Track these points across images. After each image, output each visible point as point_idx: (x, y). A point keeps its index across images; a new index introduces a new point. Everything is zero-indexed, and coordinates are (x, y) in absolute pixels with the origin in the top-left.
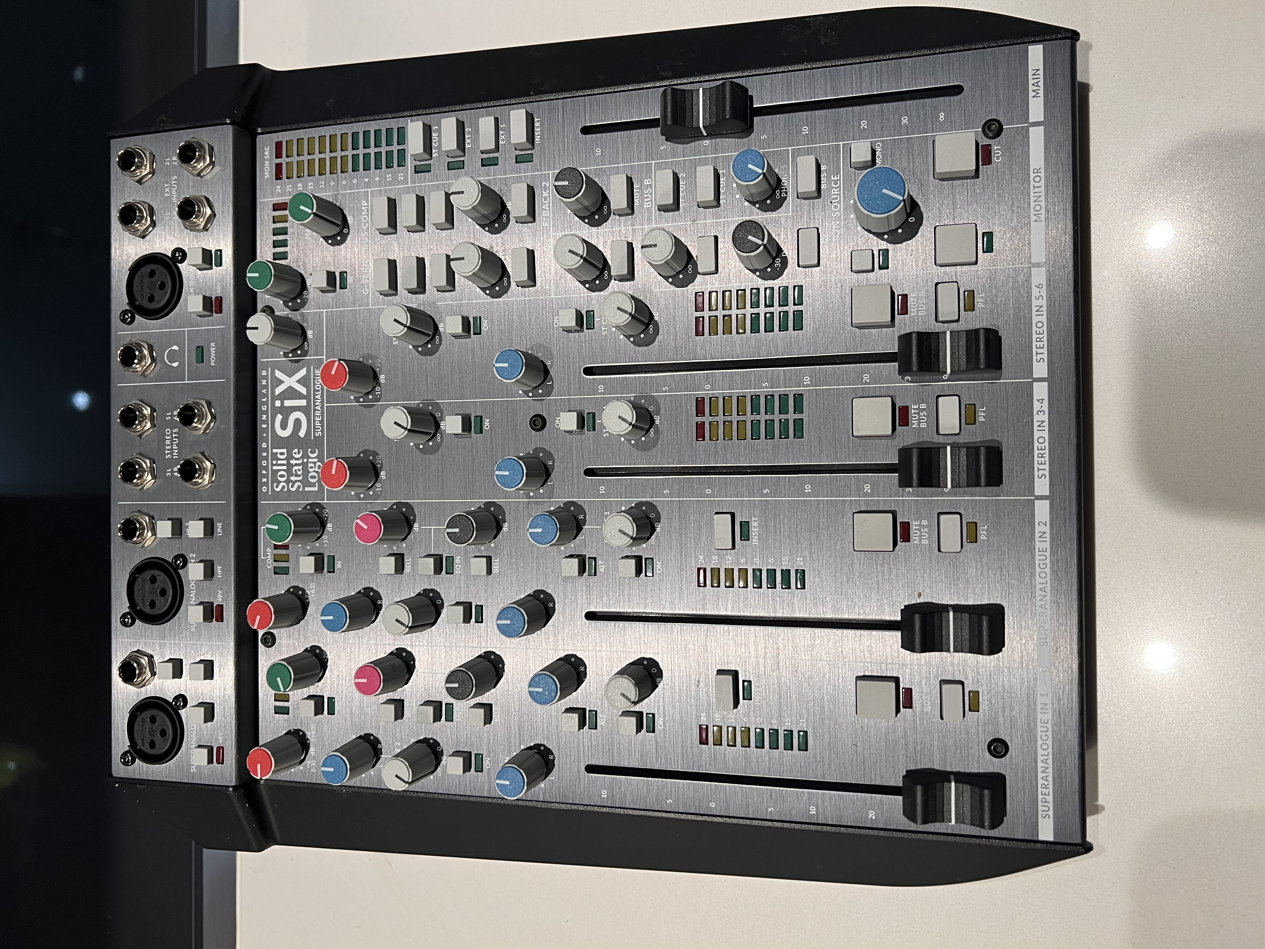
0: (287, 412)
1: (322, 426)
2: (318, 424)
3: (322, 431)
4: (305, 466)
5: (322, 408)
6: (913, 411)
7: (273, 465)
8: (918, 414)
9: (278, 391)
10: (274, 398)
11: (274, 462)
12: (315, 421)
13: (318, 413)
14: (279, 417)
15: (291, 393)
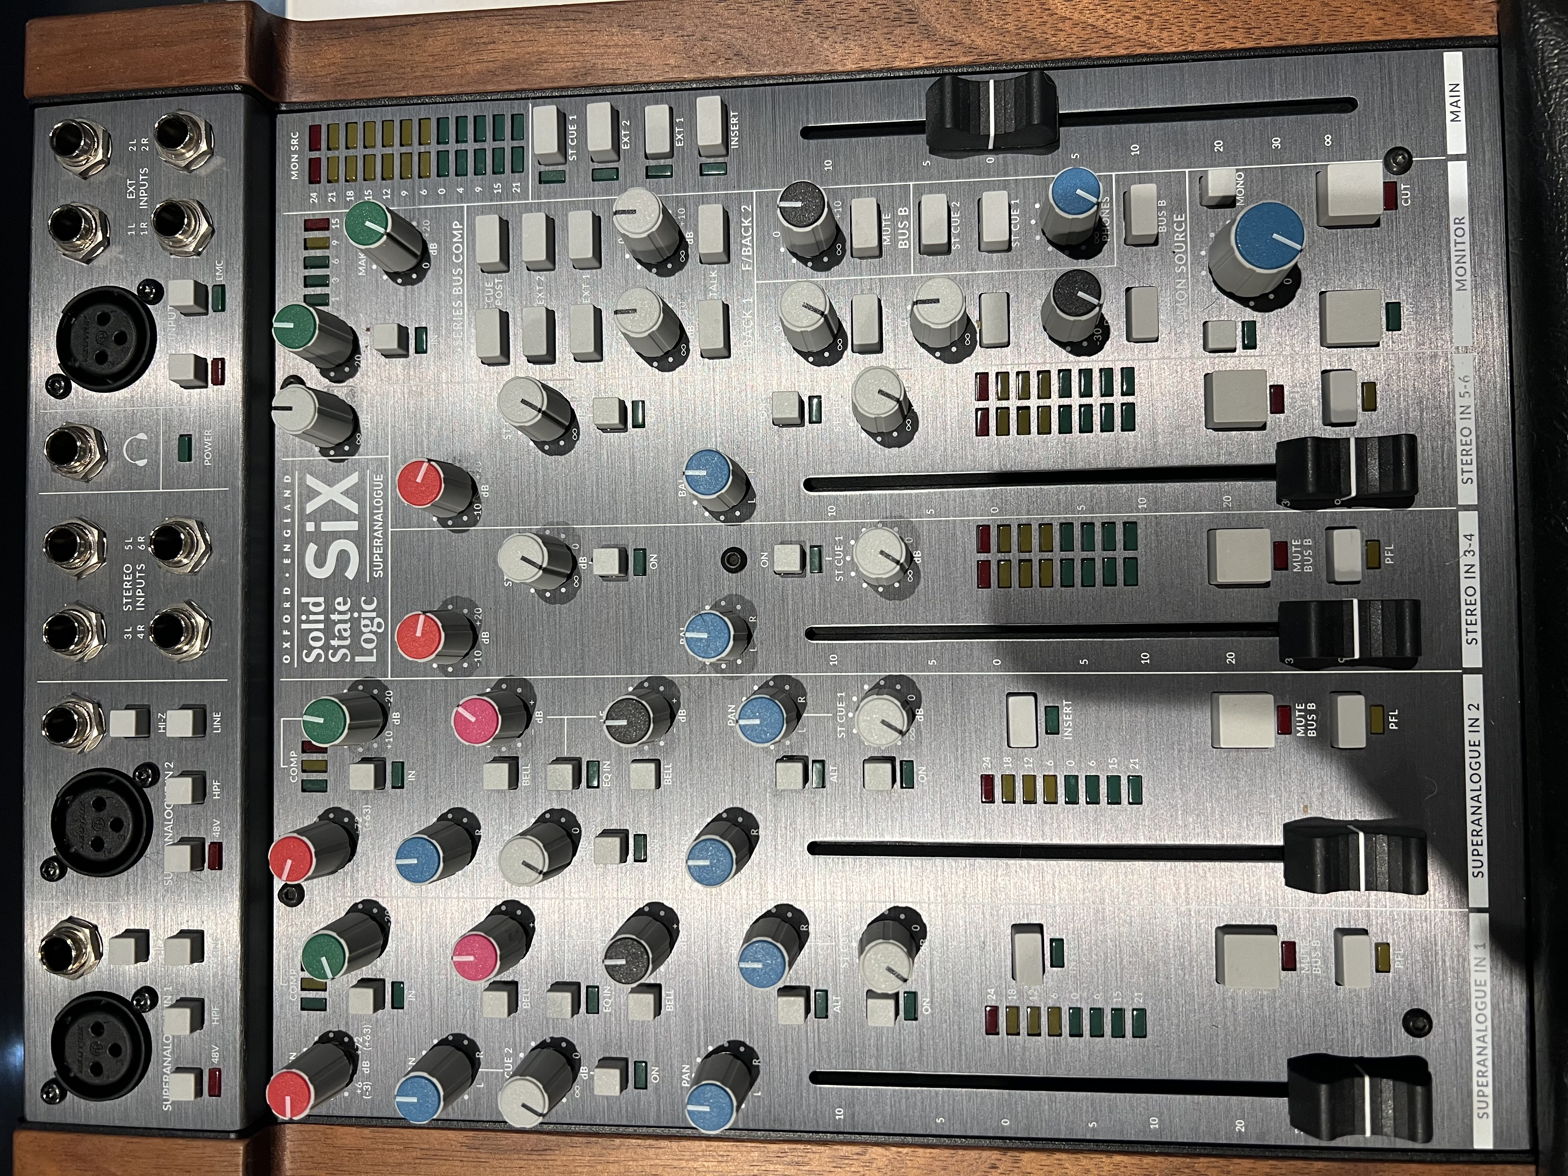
0: (324, 540)
1: (385, 562)
2: (377, 559)
3: (385, 570)
4: (355, 624)
5: (385, 534)
6: (1294, 549)
7: (301, 622)
8: (1301, 553)
9: (310, 507)
10: (304, 518)
11: (304, 617)
12: (372, 554)
13: (378, 543)
14: (312, 548)
15: (332, 511)
